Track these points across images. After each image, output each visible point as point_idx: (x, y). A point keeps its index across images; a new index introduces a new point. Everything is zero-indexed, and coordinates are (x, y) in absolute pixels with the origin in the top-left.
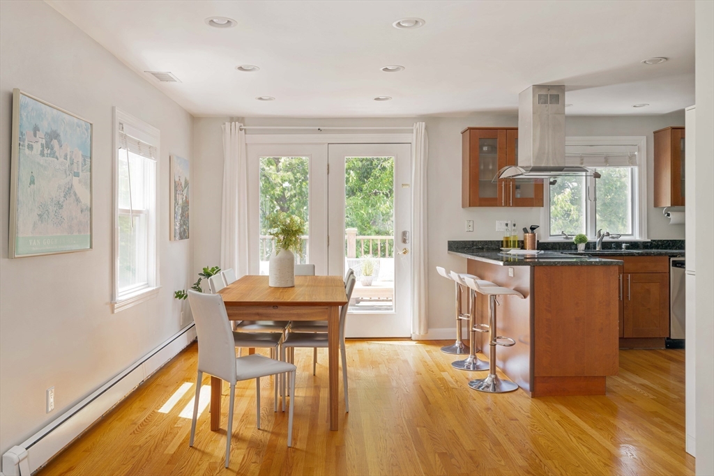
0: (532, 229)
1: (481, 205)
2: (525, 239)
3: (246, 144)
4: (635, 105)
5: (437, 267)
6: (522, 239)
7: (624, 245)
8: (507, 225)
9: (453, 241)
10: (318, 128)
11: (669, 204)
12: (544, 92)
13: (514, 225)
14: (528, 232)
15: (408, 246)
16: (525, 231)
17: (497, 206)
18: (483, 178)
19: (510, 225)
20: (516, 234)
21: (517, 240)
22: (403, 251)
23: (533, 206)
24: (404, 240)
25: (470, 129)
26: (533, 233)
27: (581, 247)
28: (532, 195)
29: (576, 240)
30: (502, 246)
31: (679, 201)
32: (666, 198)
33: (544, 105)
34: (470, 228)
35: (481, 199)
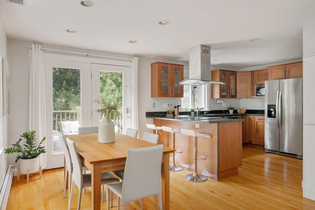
0: (178, 106)
1: (162, 97)
2: (175, 111)
3: (44, 59)
4: (214, 59)
5: (146, 124)
6: (173, 111)
7: (205, 113)
8: (168, 105)
9: (148, 112)
10: (87, 54)
11: (218, 97)
12: (204, 48)
13: (171, 105)
15: (129, 115)
16: (175, 107)
17: (168, 97)
18: (163, 85)
19: (170, 105)
20: (172, 109)
21: (172, 111)
22: (127, 117)
23: (180, 97)
24: (128, 112)
25: (158, 62)
26: (178, 108)
27: (193, 113)
28: (180, 93)
29: (191, 111)
30: (166, 114)
31: (222, 97)
32: (217, 95)
33: (204, 54)
34: (154, 106)
35: (163, 94)
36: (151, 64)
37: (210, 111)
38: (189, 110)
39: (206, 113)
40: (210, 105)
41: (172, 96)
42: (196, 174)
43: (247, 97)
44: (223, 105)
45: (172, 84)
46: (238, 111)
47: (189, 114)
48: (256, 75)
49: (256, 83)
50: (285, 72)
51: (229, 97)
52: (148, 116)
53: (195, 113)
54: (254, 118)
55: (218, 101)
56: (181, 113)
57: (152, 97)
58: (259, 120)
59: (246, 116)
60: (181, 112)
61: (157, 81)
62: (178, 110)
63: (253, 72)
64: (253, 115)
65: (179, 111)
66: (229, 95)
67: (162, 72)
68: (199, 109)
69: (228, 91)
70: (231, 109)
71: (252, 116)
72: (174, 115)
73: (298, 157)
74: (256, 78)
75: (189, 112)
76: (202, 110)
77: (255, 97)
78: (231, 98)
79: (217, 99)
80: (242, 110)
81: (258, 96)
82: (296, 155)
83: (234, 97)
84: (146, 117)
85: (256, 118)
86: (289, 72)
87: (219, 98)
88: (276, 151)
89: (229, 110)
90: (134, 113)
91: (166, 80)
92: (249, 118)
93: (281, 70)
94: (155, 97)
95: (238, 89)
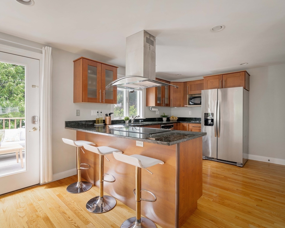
0: (110, 114)
2: (106, 119)
6: (104, 119)
7: (140, 121)
9: (68, 121)
12: (148, 37)
14: (108, 116)
15: (37, 126)
16: (107, 115)
18: (89, 87)
19: (99, 113)
20: (103, 117)
21: (102, 120)
22: (33, 129)
23: (112, 103)
24: (34, 122)
25: (83, 58)
26: (110, 116)
27: (127, 122)
28: (112, 98)
29: (125, 119)
30: (95, 123)
31: (157, 105)
32: (152, 103)
33: (148, 44)
34: (78, 114)
35: (89, 98)
36: (74, 62)
37: (145, 118)
38: (123, 118)
39: (142, 121)
40: (145, 113)
41: (102, 102)
43: (179, 106)
44: (157, 113)
45: (103, 88)
46: (171, 119)
47: (123, 122)
48: (188, 86)
49: (188, 93)
50: (222, 82)
51: (164, 105)
52: (69, 127)
53: (130, 121)
54: (189, 125)
55: (153, 109)
56: (114, 123)
57: (74, 102)
58: (193, 128)
59: (180, 123)
60: (114, 121)
61: (82, 82)
62: (110, 119)
63: (185, 83)
64: (187, 123)
65: (112, 119)
66: (164, 104)
67: (89, 71)
68: (134, 117)
69: (163, 99)
70: (164, 116)
71: (185, 124)
72: (105, 125)
73: (237, 165)
74: (188, 88)
75: (123, 120)
76: (137, 118)
77: (188, 106)
78: (166, 106)
79: (153, 107)
80: (174, 118)
81: (190, 105)
82: (236, 163)
83: (168, 105)
84: (65, 128)
85: (190, 125)
86: (226, 82)
87: (154, 106)
88: (213, 158)
89: (162, 118)
90: (43, 123)
91: (94, 83)
92: (183, 126)
93: (218, 80)
94: (79, 102)
95: (171, 98)
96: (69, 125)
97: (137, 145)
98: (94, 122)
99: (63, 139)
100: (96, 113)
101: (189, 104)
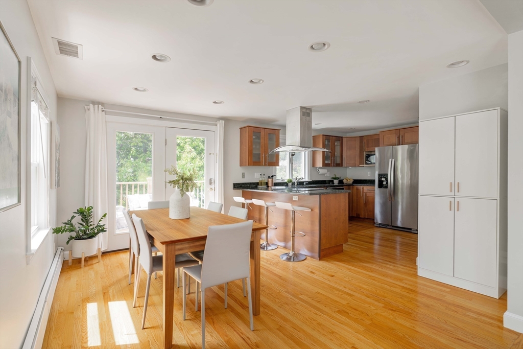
0: (272, 176)
1: (253, 165)
2: (268, 181)
3: (106, 121)
7: (305, 183)
8: (261, 175)
9: (236, 183)
10: (160, 117)
11: (321, 166)
12: (304, 111)
13: (264, 175)
15: (213, 186)
16: (269, 177)
17: (260, 165)
18: (254, 152)
19: (262, 175)
20: (265, 179)
21: (265, 182)
22: (210, 189)
23: (275, 166)
24: (211, 184)
25: (249, 126)
26: (272, 178)
27: (290, 184)
28: (274, 161)
29: (288, 181)
31: (325, 165)
32: (319, 163)
33: (304, 117)
34: (243, 176)
35: (254, 162)
36: (240, 129)
37: (311, 181)
38: (286, 181)
39: (306, 184)
40: (311, 174)
41: (265, 165)
42: (293, 252)
43: (355, 166)
44: (325, 174)
45: (266, 152)
46: (345, 181)
48: (365, 141)
49: (365, 150)
50: (399, 137)
51: (334, 166)
52: (236, 188)
53: (293, 184)
54: (363, 188)
55: (320, 170)
56: (276, 184)
57: (241, 165)
58: (368, 191)
59: (354, 186)
62: (272, 181)
63: (361, 137)
65: (274, 182)
66: (334, 164)
67: (254, 137)
68: (298, 179)
69: (333, 158)
70: (335, 179)
71: (360, 187)
72: (268, 187)
74: (365, 144)
75: (286, 183)
76: (301, 180)
77: (364, 165)
78: (336, 166)
79: (320, 168)
80: (349, 180)
82: (411, 229)
83: (340, 165)
84: (233, 189)
85: (365, 189)
86: (403, 138)
88: (388, 225)
89: (333, 180)
90: (218, 184)
91: (258, 147)
92: (357, 189)
93: (395, 135)
94: (245, 165)
95: (344, 156)
96: (237, 186)
97: (294, 199)
98: (258, 184)
99: (234, 198)
100: (260, 176)
101: (367, 164)
